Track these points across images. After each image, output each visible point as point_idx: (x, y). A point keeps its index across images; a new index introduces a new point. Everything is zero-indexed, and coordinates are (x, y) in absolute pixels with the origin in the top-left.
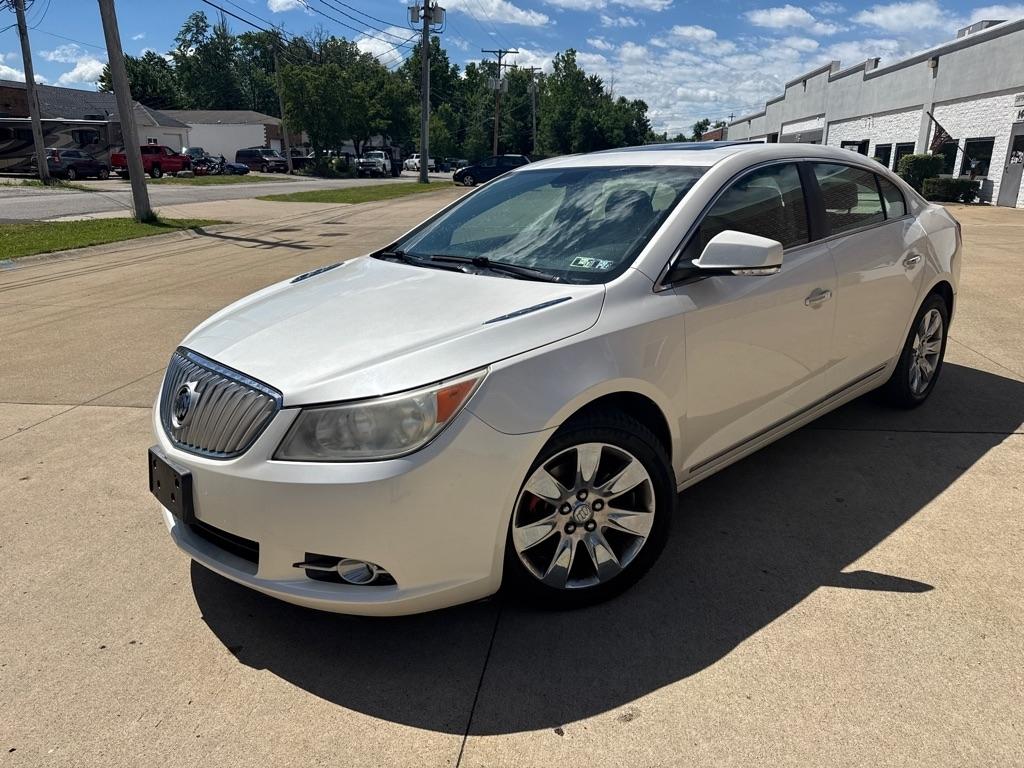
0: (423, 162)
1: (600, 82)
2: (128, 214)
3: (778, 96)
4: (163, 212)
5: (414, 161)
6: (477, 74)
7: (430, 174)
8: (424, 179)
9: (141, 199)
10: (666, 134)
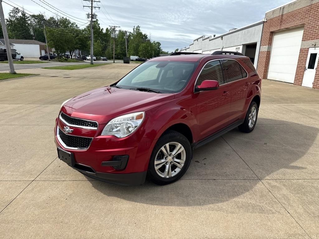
0: (92, 58)
1: (147, 36)
2: (8, 72)
3: (192, 43)
4: (17, 71)
5: (89, 58)
6: (109, 31)
7: (93, 62)
8: (92, 63)
9: (12, 67)
10: (168, 52)
